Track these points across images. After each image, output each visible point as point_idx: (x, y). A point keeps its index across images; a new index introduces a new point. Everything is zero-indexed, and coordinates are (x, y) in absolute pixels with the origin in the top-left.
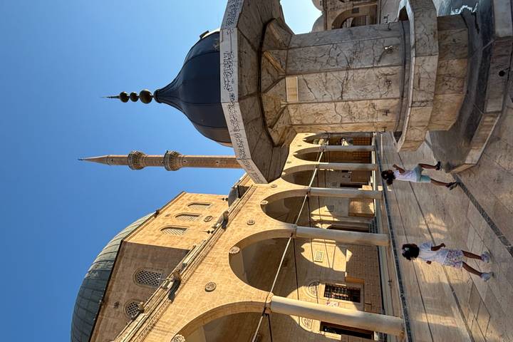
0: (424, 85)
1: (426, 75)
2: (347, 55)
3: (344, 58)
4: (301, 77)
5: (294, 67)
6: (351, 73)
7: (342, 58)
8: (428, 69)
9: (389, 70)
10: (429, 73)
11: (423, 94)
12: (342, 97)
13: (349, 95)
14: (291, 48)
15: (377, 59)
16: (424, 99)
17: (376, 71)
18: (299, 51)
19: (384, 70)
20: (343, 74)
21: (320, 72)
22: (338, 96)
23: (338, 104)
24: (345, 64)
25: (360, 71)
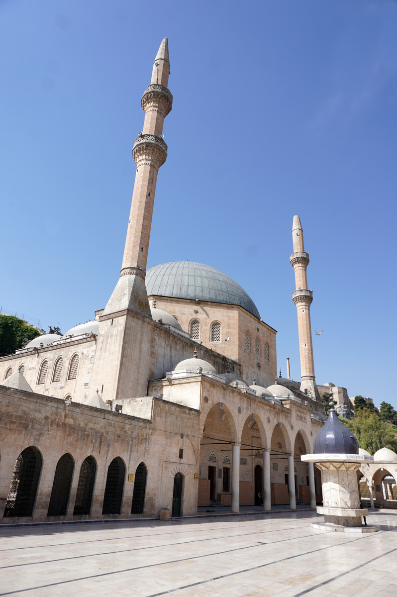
4: (337, 475)
5: (340, 473)
6: (339, 491)
9: (340, 503)
13: (332, 491)
14: (347, 471)
15: (343, 500)
16: (331, 512)
17: (339, 499)
19: (340, 501)
21: (339, 481)
25: (339, 494)
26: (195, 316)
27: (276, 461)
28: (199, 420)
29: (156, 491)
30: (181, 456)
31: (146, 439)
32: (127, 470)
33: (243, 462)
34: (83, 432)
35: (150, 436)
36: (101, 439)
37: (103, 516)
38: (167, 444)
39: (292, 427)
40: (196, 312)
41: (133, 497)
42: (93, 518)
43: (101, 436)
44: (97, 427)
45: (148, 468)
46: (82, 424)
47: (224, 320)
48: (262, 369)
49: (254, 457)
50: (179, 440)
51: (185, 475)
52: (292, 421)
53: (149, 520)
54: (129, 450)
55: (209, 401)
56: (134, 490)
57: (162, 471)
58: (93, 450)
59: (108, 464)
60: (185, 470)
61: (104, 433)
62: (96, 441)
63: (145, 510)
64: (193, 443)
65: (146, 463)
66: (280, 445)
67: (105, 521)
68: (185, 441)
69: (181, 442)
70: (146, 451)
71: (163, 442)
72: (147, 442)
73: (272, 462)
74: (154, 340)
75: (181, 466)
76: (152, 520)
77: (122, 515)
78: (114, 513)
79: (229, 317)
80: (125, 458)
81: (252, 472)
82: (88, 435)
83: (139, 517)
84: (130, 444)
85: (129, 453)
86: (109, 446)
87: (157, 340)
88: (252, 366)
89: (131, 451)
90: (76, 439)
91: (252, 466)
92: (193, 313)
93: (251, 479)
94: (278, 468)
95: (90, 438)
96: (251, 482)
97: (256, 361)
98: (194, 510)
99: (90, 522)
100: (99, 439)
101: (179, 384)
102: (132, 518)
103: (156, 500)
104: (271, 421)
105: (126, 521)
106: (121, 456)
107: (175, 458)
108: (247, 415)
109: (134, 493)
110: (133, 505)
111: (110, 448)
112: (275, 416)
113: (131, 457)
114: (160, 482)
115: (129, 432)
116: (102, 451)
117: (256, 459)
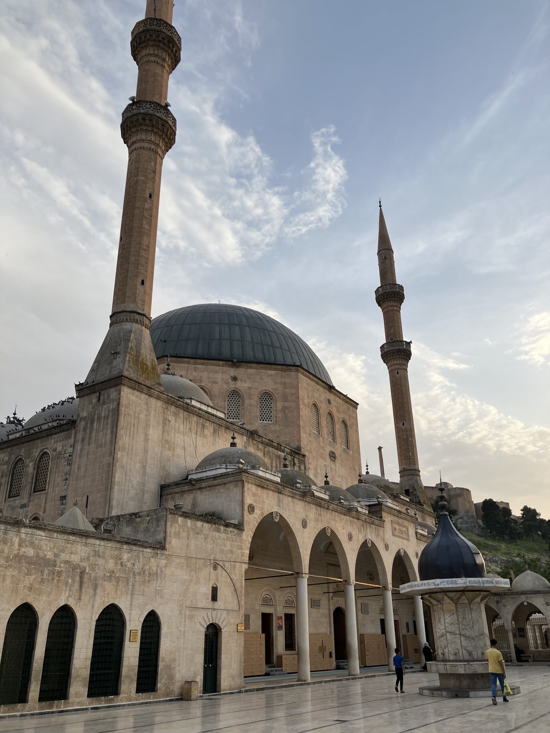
0: (453, 668)
1: (457, 669)
2: (467, 634)
3: (466, 632)
4: (455, 611)
5: (460, 607)
6: (459, 636)
7: (466, 631)
8: (460, 670)
9: (461, 654)
10: (458, 670)
11: (450, 669)
12: (448, 632)
13: (449, 636)
14: (470, 605)
15: (466, 648)
16: (448, 669)
17: (460, 648)
18: (468, 610)
19: (461, 651)
20: (458, 632)
21: (458, 621)
22: (448, 630)
23: (444, 630)
24: (462, 633)
25: (460, 640)
26: (232, 385)
27: (365, 601)
28: (242, 541)
29: (177, 653)
30: (214, 598)
31: (157, 574)
32: (128, 624)
33: (314, 604)
34: (51, 568)
35: (163, 569)
36: (81, 578)
37: (90, 700)
38: (191, 581)
39: (387, 547)
40: (235, 379)
41: (139, 667)
42: (73, 705)
43: (82, 573)
44: (75, 559)
45: (163, 620)
46: (50, 555)
47: (276, 390)
48: (338, 461)
49: (331, 595)
50: (210, 573)
51: (222, 627)
52: (387, 537)
53: (166, 701)
54: (130, 592)
55: (255, 511)
56: (140, 655)
57: (185, 622)
58: (69, 596)
59: (96, 617)
60: (222, 620)
61: (87, 568)
62: (74, 582)
63: (159, 685)
64: (233, 576)
65: (159, 612)
66: (371, 575)
67: (92, 709)
68: (219, 575)
69: (213, 577)
70: (158, 593)
71: (185, 577)
72: (159, 579)
73: (359, 602)
74: (167, 422)
75: (214, 613)
76: (170, 700)
77: (121, 696)
78: (106, 694)
79: (285, 384)
80: (123, 605)
81: (330, 618)
82: (60, 573)
83: (150, 698)
84: (130, 584)
85: (129, 597)
86: (95, 588)
87: (173, 422)
88: (322, 457)
89: (132, 595)
90: (40, 580)
91: (329, 609)
92: (230, 381)
93: (328, 629)
94: (370, 610)
95: (63, 578)
96: (329, 633)
97: (328, 449)
98: (239, 681)
99: (67, 711)
100: (78, 578)
101: (209, 486)
102: (137, 700)
103: (177, 668)
104: (354, 538)
105: (129, 705)
106: (117, 603)
107: (205, 601)
108: (316, 530)
109: (140, 661)
110: (138, 679)
111: (98, 591)
112: (360, 531)
113: (134, 603)
114: (182, 640)
115: (129, 565)
116: (85, 598)
117: (335, 599)
